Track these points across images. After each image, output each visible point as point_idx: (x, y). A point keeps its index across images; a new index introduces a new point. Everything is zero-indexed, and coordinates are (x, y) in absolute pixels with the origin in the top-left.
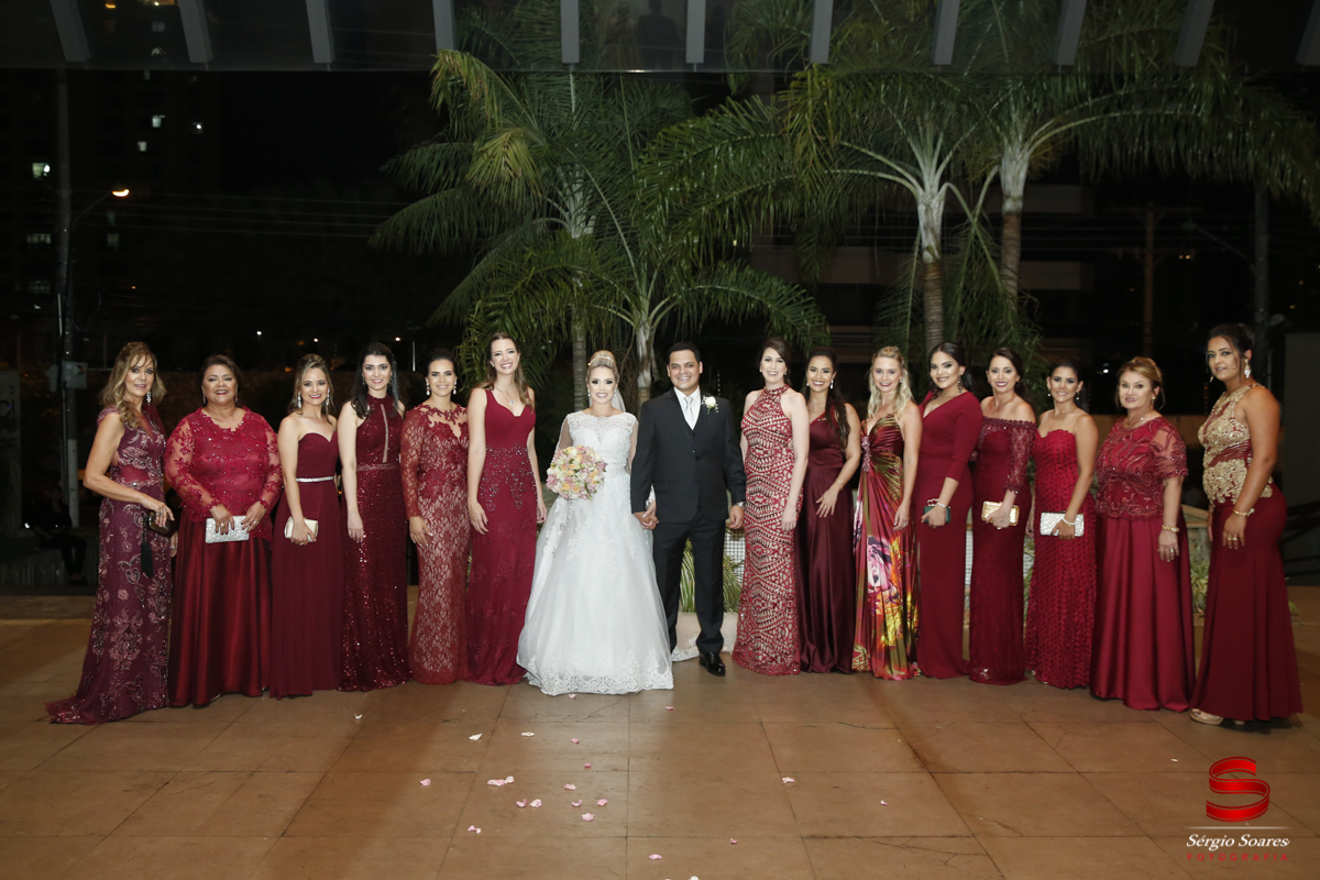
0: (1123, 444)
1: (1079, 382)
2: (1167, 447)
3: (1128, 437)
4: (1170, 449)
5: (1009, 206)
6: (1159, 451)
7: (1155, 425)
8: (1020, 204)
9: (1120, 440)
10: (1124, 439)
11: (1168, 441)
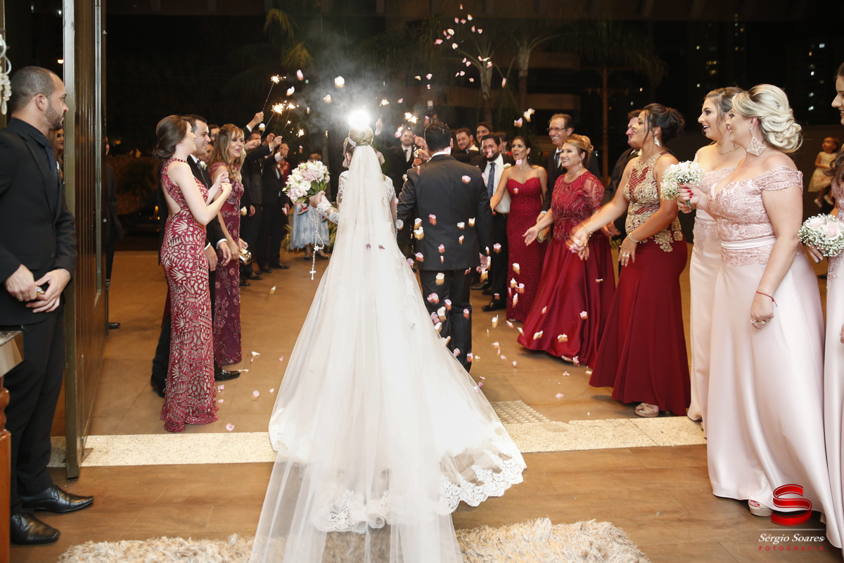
0: (566, 193)
1: (527, 148)
2: (592, 190)
3: (569, 188)
4: (594, 192)
5: (521, 74)
6: (587, 193)
7: (584, 177)
8: (526, 74)
9: (564, 191)
10: (566, 190)
11: (592, 185)
